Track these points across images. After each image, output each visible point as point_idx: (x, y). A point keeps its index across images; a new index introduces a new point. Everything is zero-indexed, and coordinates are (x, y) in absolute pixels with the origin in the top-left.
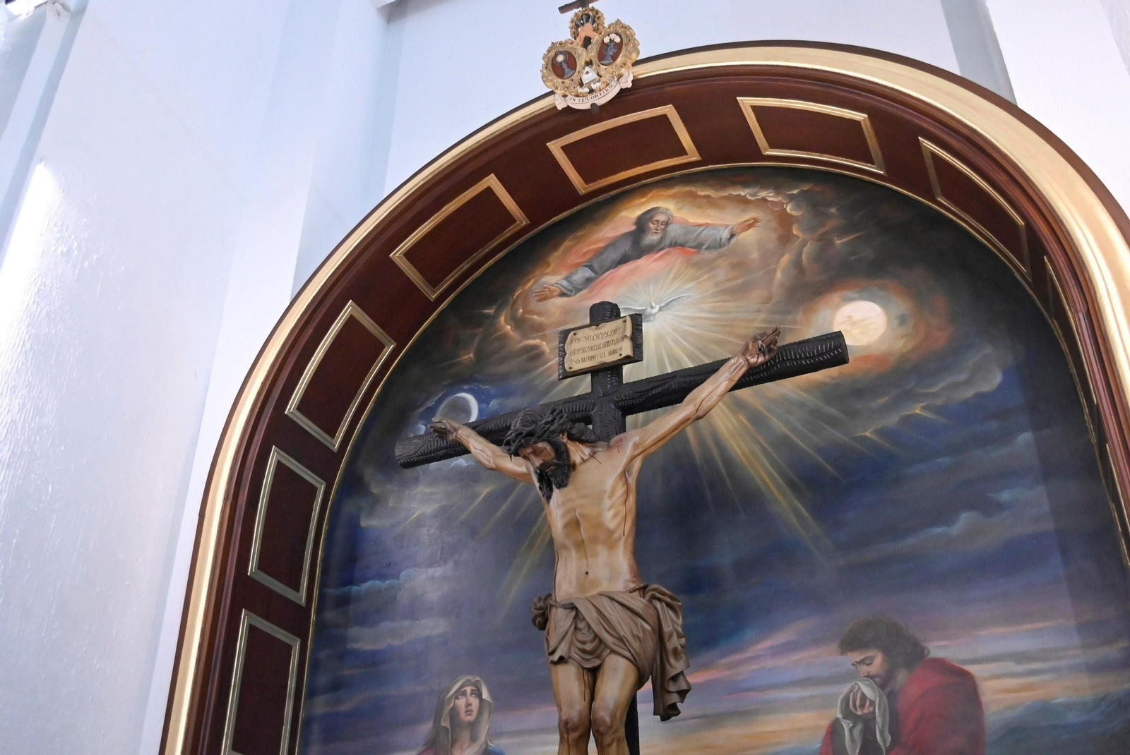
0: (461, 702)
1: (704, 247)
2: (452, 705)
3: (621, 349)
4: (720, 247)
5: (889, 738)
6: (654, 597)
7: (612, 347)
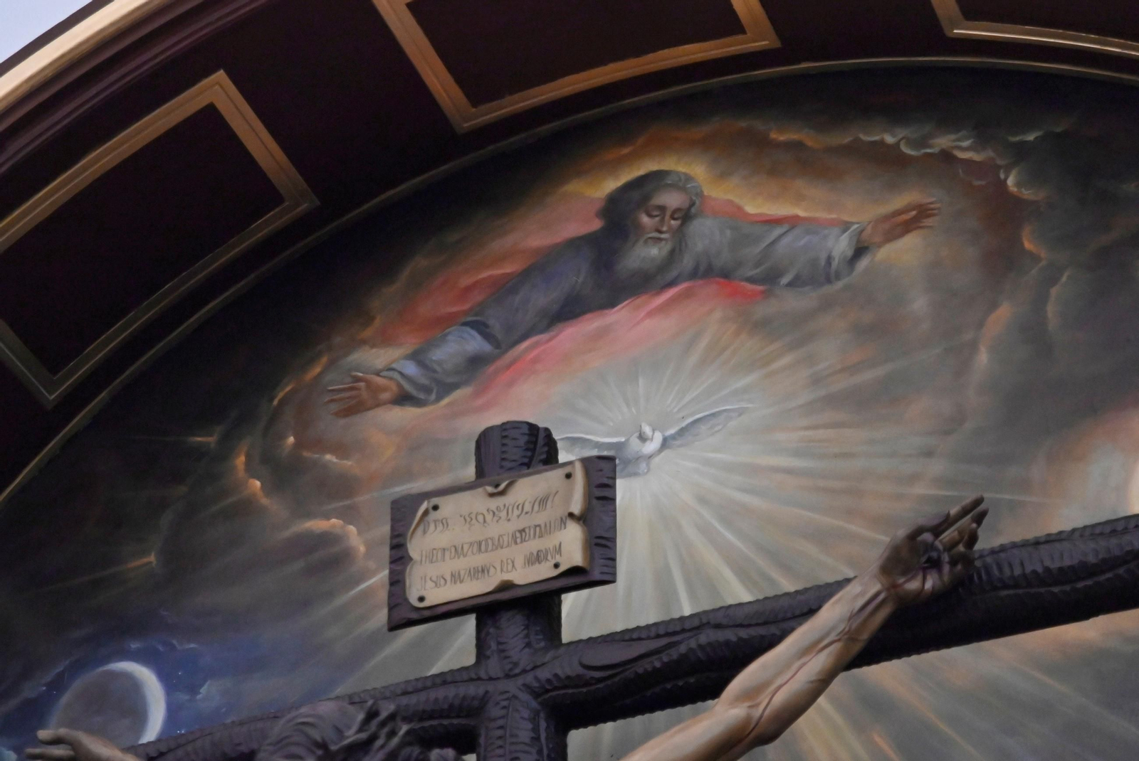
1: (785, 280)
3: (558, 550)
4: (829, 281)
7: (534, 545)
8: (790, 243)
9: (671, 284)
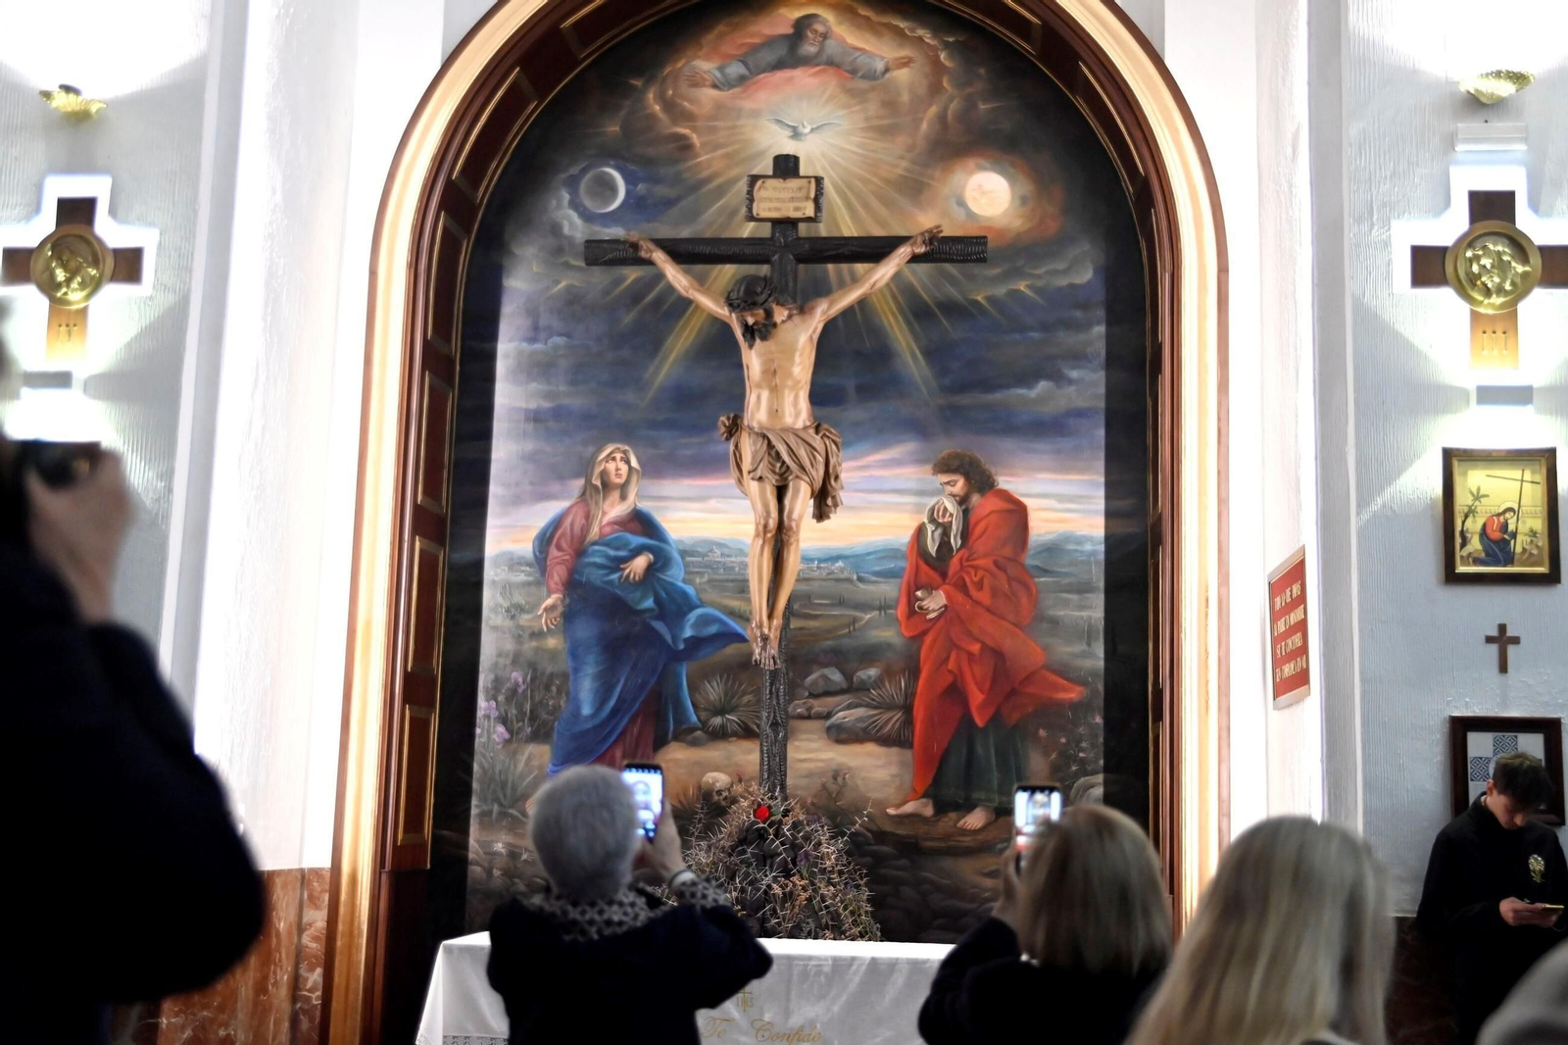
0: (611, 466)
1: (860, 74)
2: (603, 467)
3: (805, 208)
4: (874, 78)
5: (959, 542)
6: (824, 435)
7: (795, 204)
8: (862, 60)
9: (817, 65)
